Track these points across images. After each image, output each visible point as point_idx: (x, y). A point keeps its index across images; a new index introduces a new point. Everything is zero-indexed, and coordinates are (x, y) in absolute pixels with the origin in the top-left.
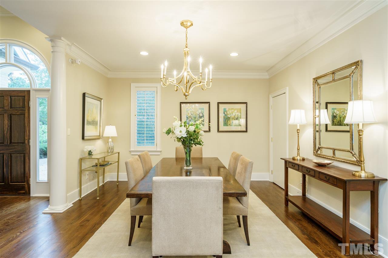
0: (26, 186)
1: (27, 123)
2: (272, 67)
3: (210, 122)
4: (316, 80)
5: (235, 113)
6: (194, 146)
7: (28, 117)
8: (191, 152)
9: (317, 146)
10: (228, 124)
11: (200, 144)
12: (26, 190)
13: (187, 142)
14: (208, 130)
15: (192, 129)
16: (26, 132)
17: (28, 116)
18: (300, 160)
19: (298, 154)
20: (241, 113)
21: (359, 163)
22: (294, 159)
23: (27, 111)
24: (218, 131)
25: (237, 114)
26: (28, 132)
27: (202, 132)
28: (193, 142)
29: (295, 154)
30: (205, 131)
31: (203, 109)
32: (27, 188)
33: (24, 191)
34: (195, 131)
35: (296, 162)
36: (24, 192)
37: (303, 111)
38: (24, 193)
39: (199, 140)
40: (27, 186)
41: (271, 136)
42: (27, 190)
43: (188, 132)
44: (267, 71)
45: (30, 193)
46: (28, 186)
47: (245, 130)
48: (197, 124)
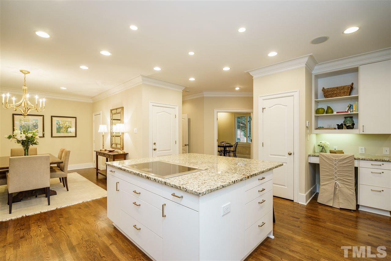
2: (94, 97)
3: (44, 131)
4: (111, 110)
5: (67, 124)
6: (31, 145)
8: (29, 149)
9: (112, 143)
10: (61, 132)
11: (36, 144)
13: (26, 143)
14: (42, 136)
15: (30, 135)
18: (104, 151)
19: (103, 148)
20: (71, 124)
21: (123, 148)
22: (101, 150)
24: (52, 136)
25: (68, 125)
27: (37, 137)
28: (30, 143)
29: (101, 148)
30: (40, 137)
31: (37, 120)
34: (32, 137)
35: (102, 152)
37: (105, 126)
39: (35, 142)
41: (94, 139)
43: (27, 137)
44: (91, 98)
47: (74, 135)
48: (34, 133)
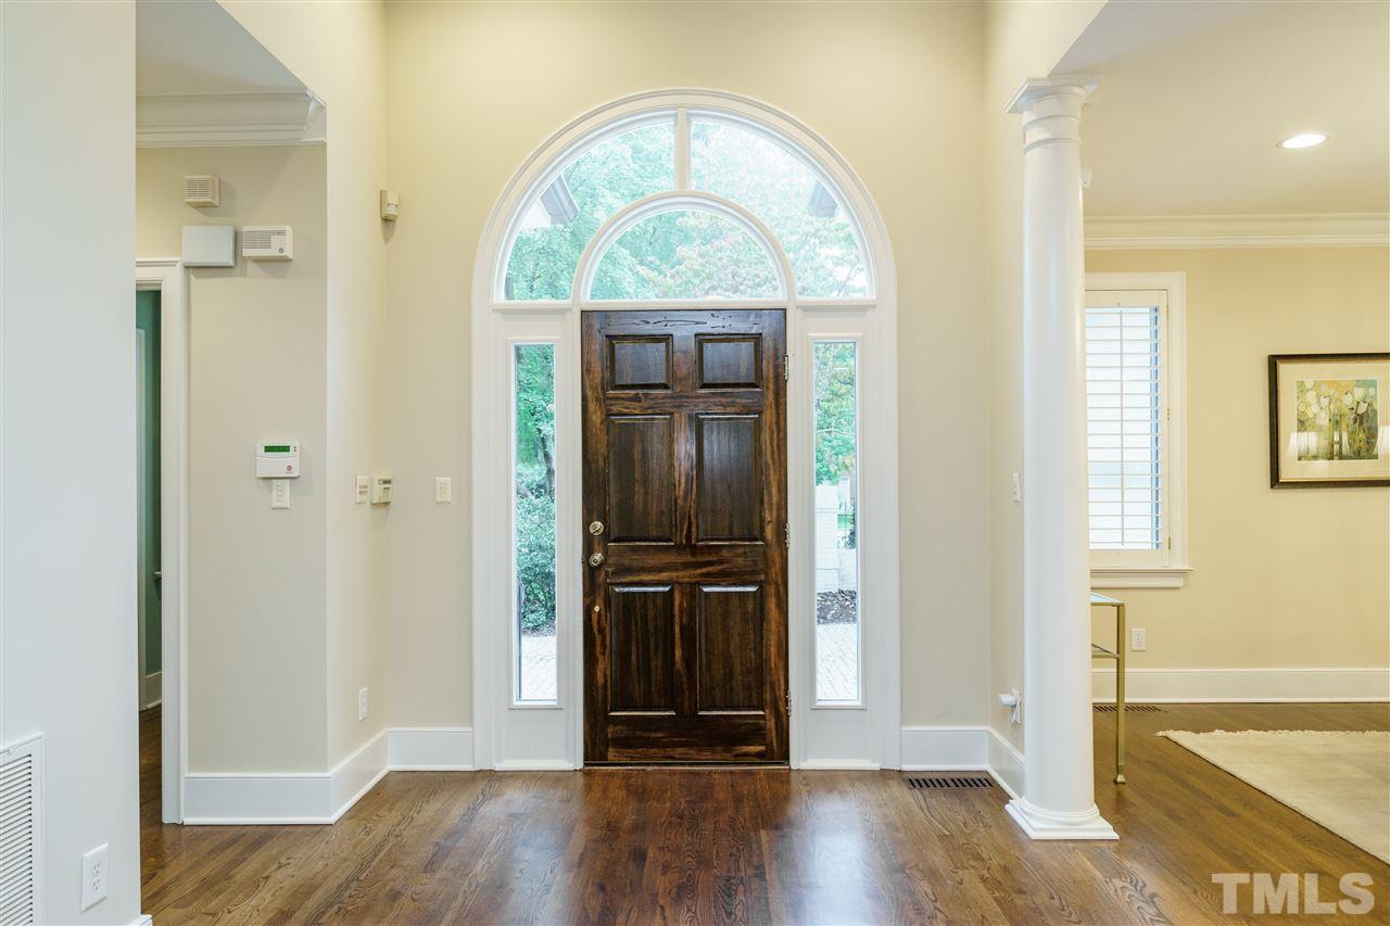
0: (771, 724)
1: (773, 452)
7: (778, 423)
12: (768, 741)
16: (770, 494)
17: (774, 420)
23: (771, 396)
26: (774, 490)
32: (774, 733)
33: (760, 745)
36: (762, 748)
38: (759, 755)
40: (773, 727)
42: (774, 741)
45: (785, 756)
46: (776, 723)
